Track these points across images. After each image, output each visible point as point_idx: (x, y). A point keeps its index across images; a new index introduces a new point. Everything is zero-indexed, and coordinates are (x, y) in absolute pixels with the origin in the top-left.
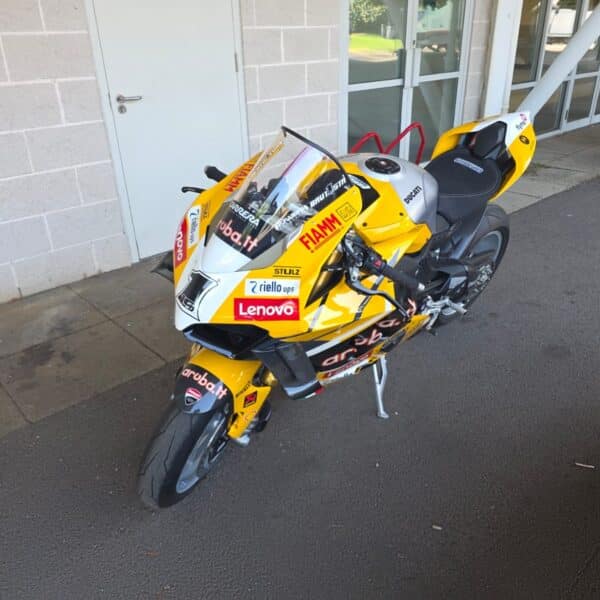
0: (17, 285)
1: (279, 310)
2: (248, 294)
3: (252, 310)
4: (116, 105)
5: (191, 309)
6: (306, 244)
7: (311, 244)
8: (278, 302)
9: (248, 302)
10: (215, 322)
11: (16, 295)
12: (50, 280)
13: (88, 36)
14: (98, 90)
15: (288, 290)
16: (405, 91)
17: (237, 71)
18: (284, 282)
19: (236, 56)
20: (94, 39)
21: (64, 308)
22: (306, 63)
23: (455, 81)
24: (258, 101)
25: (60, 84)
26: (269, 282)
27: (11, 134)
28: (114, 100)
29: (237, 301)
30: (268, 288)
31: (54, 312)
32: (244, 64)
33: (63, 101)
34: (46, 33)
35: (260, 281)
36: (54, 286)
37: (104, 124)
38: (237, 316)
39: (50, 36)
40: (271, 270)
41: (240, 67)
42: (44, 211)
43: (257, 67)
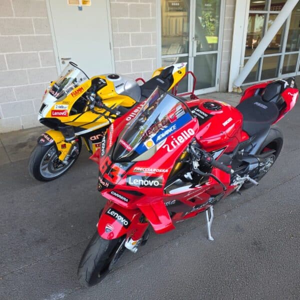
0: (22, 125)
1: (62, 114)
2: (55, 109)
3: (56, 114)
4: (61, 61)
5: (41, 113)
6: (72, 95)
7: (74, 95)
8: (62, 111)
9: (55, 111)
10: (47, 117)
11: (21, 128)
12: (34, 124)
13: (51, 36)
14: (54, 55)
15: (65, 108)
16: (189, 59)
17: (111, 49)
18: (64, 106)
19: (110, 44)
20: (54, 38)
21: (36, 133)
22: (141, 47)
23: (216, 55)
24: (120, 61)
25: (40, 53)
26: (61, 105)
27: (22, 70)
28: (60, 59)
29: (52, 111)
30: (60, 107)
31: (32, 134)
32: (114, 46)
33: (41, 59)
34: (35, 35)
35: (58, 105)
36: (35, 126)
37: (56, 67)
38: (52, 116)
39: (37, 36)
40: (62, 102)
41: (112, 48)
42: (33, 98)
43: (119, 48)
